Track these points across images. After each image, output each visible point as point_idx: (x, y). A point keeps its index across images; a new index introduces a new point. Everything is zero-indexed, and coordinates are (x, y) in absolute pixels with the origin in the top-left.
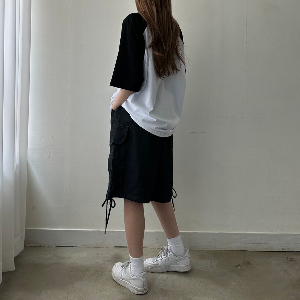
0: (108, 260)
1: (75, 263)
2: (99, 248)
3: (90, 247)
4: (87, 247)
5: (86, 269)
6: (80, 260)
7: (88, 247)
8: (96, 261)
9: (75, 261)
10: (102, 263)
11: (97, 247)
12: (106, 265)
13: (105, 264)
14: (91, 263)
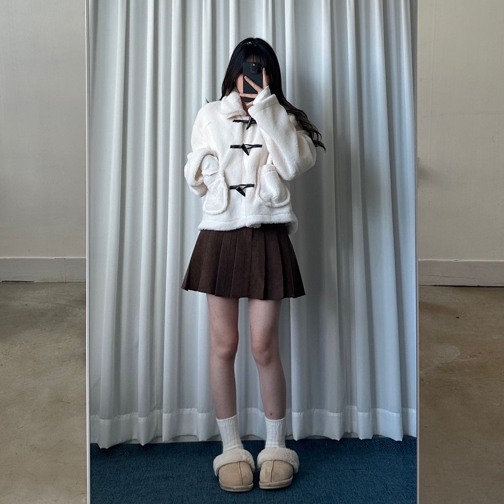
0: (76, 300)
1: (26, 305)
2: (66, 282)
3: (52, 281)
4: (48, 282)
5: (42, 313)
6: (35, 300)
7: (50, 281)
8: (57, 302)
9: (26, 303)
10: (67, 304)
11: (63, 282)
12: (71, 308)
13: (70, 306)
14: (50, 305)
